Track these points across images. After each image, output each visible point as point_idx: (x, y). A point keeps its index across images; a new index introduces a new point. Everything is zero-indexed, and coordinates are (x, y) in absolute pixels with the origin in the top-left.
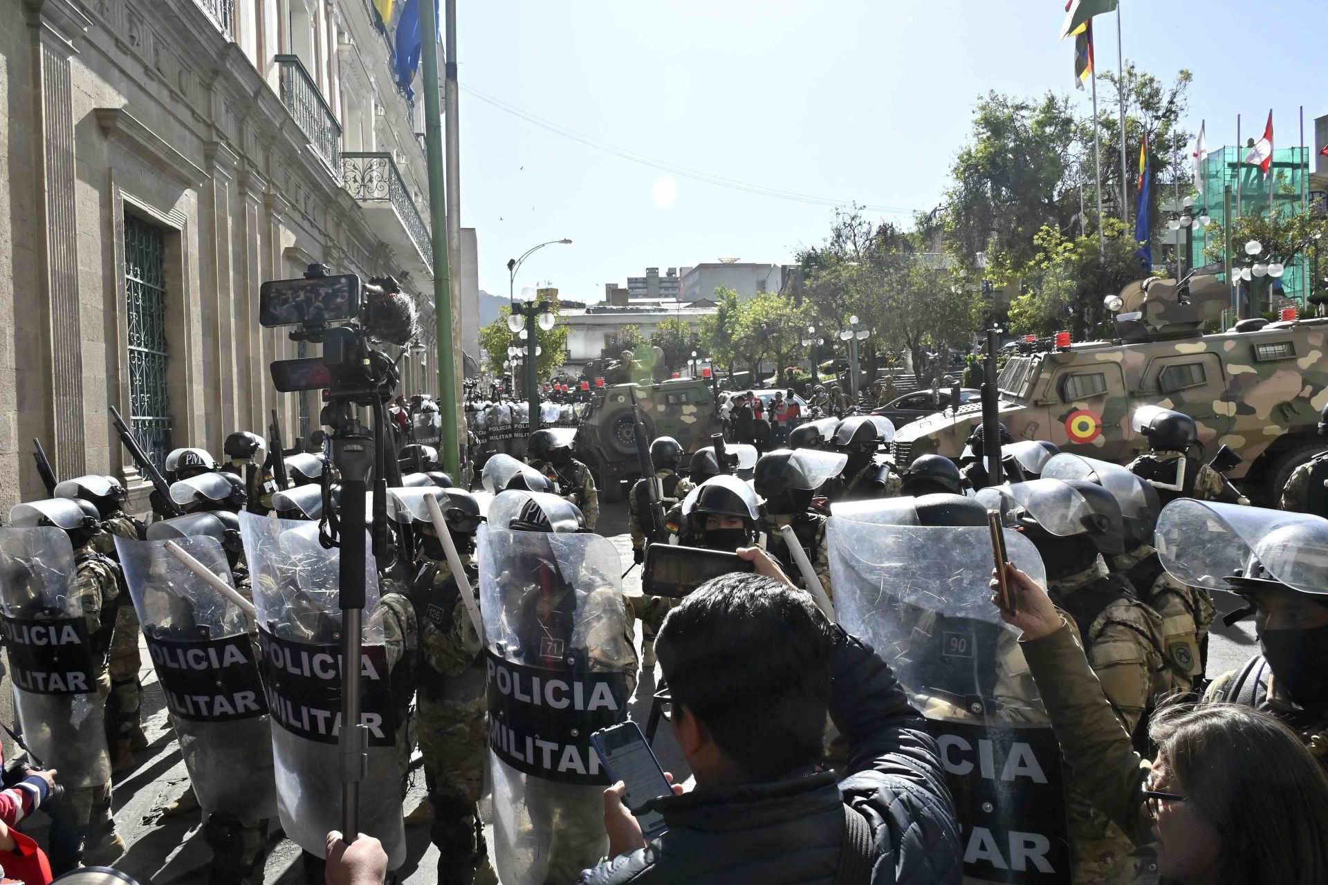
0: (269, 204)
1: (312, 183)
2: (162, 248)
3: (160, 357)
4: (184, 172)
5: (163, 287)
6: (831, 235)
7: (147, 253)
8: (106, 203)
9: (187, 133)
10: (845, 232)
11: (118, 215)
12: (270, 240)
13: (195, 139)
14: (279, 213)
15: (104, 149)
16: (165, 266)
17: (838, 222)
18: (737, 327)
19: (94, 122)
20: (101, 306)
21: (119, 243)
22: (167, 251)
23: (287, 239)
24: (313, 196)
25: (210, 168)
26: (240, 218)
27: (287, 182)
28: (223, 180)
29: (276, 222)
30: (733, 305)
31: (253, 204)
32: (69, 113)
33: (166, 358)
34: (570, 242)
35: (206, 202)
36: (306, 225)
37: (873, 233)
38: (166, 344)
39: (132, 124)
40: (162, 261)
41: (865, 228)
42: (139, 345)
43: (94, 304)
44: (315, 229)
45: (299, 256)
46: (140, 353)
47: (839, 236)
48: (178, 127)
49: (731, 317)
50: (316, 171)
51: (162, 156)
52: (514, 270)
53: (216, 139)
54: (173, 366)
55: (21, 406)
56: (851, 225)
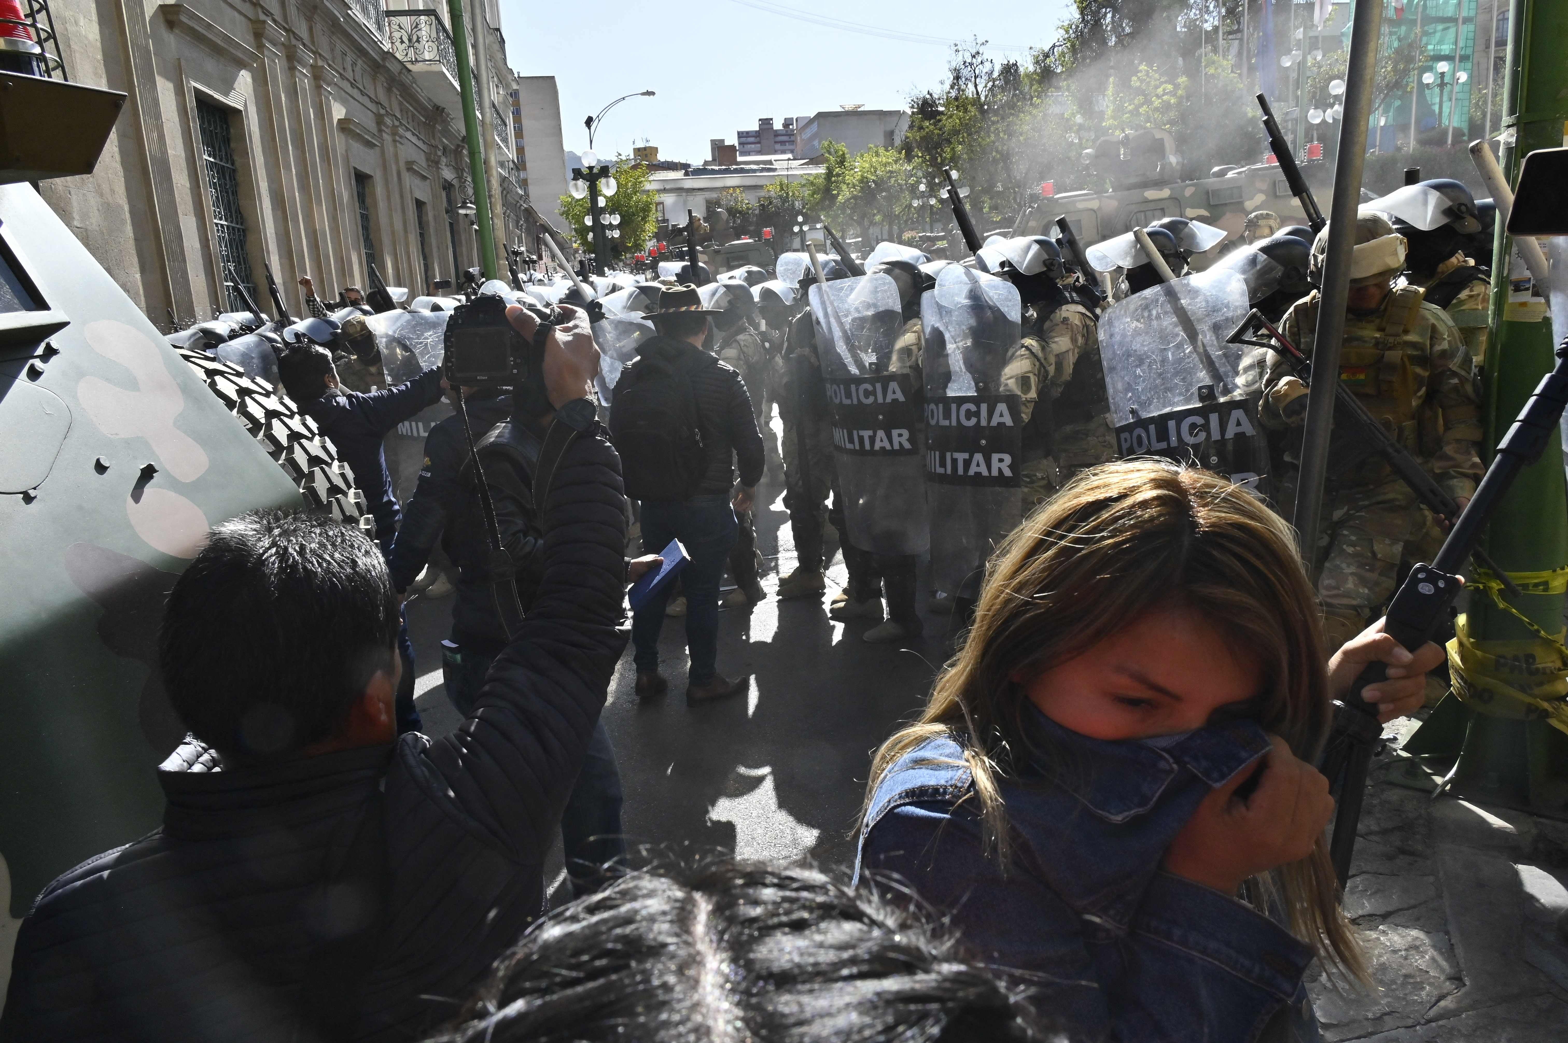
0: (317, 76)
1: (357, 49)
2: (228, 129)
3: (239, 229)
4: (240, 55)
5: (233, 164)
6: (949, 78)
7: (216, 133)
8: (180, 92)
9: (236, 14)
10: (965, 72)
11: (191, 102)
12: (322, 113)
13: (243, 18)
14: (329, 85)
15: (171, 39)
16: (233, 145)
17: (957, 61)
18: (844, 187)
19: (161, 19)
20: (188, 185)
21: (195, 126)
22: (232, 131)
23: (338, 112)
24: (360, 62)
25: (260, 47)
26: (293, 93)
27: (332, 50)
28: (273, 57)
29: (326, 94)
30: (842, 162)
31: (302, 77)
32: (143, 13)
33: (243, 230)
34: (653, 93)
35: (261, 81)
36: (355, 93)
37: (995, 74)
38: (242, 217)
39: (193, 16)
40: (229, 140)
41: (987, 67)
42: (221, 219)
43: (183, 182)
44: (365, 97)
45: (352, 127)
46: (222, 226)
47: (957, 78)
48: (229, 10)
49: (838, 175)
50: (362, 37)
51: (219, 42)
52: (593, 128)
53: (262, 17)
54: (251, 238)
55: (143, 271)
56: (971, 64)
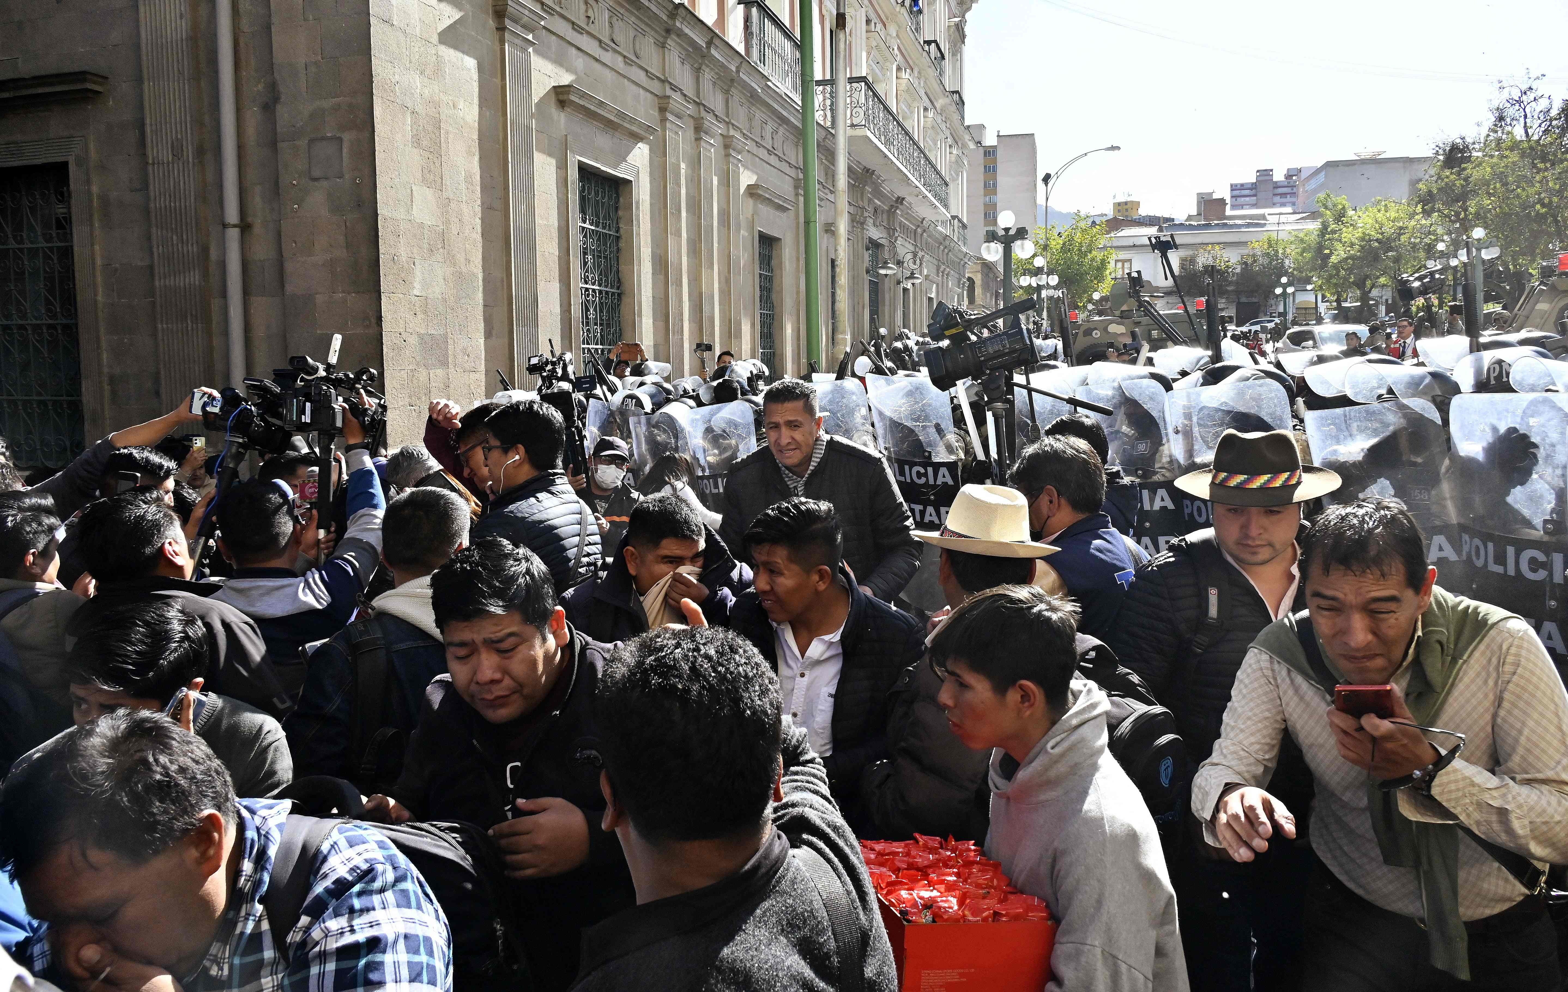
0: (727, 144)
1: (779, 118)
2: (618, 197)
3: (613, 294)
4: (634, 128)
5: (617, 232)
6: (1490, 119)
7: (603, 204)
8: (562, 166)
9: (641, 91)
10: (1511, 112)
11: (573, 174)
12: (727, 180)
13: (648, 95)
14: (739, 153)
15: (561, 119)
16: (620, 213)
17: (1499, 99)
18: (1339, 246)
19: (551, 100)
20: (557, 253)
21: (574, 198)
22: (621, 199)
23: (747, 178)
24: (781, 131)
25: (664, 120)
26: (696, 162)
27: (750, 120)
28: (677, 129)
29: (735, 162)
30: (1340, 217)
31: (708, 147)
32: (530, 95)
33: (619, 295)
34: (1118, 148)
35: (659, 152)
36: (773, 160)
37: (1554, 113)
38: (619, 280)
39: (584, 95)
40: (617, 209)
41: (1543, 104)
42: (593, 284)
43: (551, 251)
44: (784, 163)
45: (760, 192)
46: (594, 290)
47: (1501, 118)
48: (634, 87)
49: (1334, 232)
50: (782, 106)
51: (612, 118)
52: (1050, 185)
53: (669, 92)
54: (625, 300)
55: (488, 335)
56: (1519, 102)
